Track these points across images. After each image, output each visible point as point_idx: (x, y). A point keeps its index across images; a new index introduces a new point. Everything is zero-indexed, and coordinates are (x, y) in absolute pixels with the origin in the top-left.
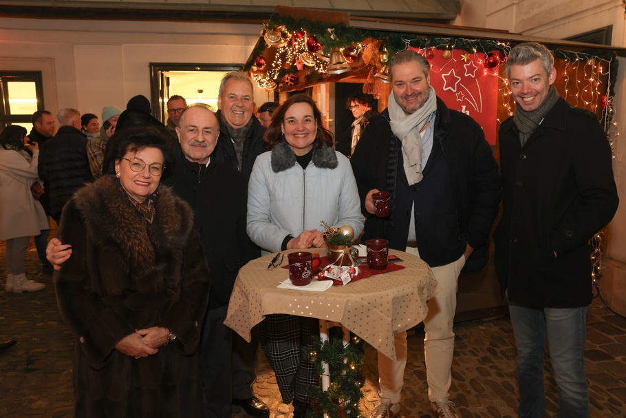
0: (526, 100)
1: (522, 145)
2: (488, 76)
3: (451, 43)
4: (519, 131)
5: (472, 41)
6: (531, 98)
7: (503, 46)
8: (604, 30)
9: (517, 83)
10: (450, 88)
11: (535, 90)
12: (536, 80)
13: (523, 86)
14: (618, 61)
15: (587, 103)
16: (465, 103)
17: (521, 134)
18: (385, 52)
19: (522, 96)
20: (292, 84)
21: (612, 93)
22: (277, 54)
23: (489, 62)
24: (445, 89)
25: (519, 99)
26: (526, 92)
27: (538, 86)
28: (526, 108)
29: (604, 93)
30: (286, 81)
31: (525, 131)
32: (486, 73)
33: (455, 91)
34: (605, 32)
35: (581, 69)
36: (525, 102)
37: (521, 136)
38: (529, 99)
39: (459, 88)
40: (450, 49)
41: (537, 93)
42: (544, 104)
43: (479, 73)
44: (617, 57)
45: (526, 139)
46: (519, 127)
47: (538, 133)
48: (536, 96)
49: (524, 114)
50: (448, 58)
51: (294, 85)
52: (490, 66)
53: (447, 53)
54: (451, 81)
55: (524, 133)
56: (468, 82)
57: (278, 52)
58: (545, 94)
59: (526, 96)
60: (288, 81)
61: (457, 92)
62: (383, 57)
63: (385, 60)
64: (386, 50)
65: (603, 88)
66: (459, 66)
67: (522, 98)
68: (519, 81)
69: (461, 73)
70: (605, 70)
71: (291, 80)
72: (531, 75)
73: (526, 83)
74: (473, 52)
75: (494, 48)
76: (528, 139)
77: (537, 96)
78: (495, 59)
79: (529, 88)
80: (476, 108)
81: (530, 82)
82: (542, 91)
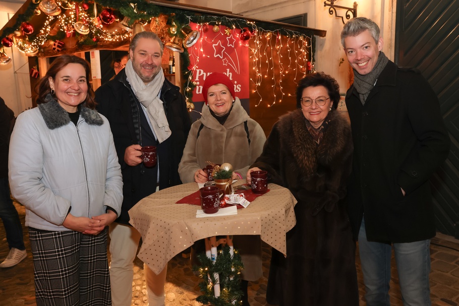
0: (360, 65)
1: (363, 103)
2: (242, 46)
3: (218, 20)
4: (359, 94)
5: (231, 19)
6: (365, 63)
7: (251, 25)
8: (302, 16)
9: (352, 52)
10: (218, 55)
11: (367, 56)
12: (366, 47)
13: (357, 54)
14: (315, 38)
15: (301, 67)
16: (229, 67)
17: (360, 95)
18: (174, 26)
19: (357, 62)
20: (60, 49)
21: (314, 60)
22: (47, 21)
23: (244, 36)
24: (215, 56)
25: (355, 66)
26: (359, 58)
27: (369, 52)
28: (362, 72)
29: (309, 60)
30: (54, 47)
31: (364, 92)
32: (241, 44)
33: (222, 58)
34: (303, 18)
35: (296, 43)
36: (360, 67)
37: (361, 97)
38: (363, 64)
39: (225, 56)
40: (218, 25)
41: (369, 59)
42: (375, 68)
43: (236, 44)
44: (314, 36)
45: (366, 98)
46: (358, 90)
47: (374, 93)
48: (368, 61)
49: (361, 78)
50: (217, 32)
51: (61, 51)
52: (244, 39)
53: (216, 28)
54: (219, 50)
55: (363, 94)
56: (230, 51)
57: (48, 20)
58: (376, 59)
59: (360, 62)
60: (56, 47)
61: (223, 58)
62: (172, 29)
63: (174, 32)
64: (174, 23)
65: (309, 57)
66: (223, 38)
67: (357, 64)
68: (353, 50)
69: (225, 44)
70: (309, 44)
71: (58, 46)
72: (362, 44)
73: (359, 51)
74: (233, 28)
75: (245, 25)
76: (367, 98)
77: (370, 62)
78: (248, 33)
79: (362, 55)
80: (236, 71)
81: (362, 51)
82: (373, 56)
